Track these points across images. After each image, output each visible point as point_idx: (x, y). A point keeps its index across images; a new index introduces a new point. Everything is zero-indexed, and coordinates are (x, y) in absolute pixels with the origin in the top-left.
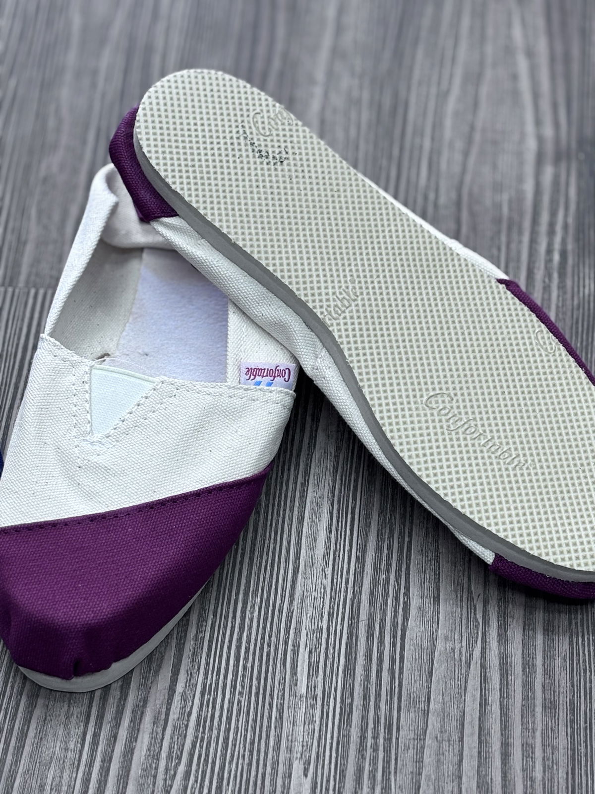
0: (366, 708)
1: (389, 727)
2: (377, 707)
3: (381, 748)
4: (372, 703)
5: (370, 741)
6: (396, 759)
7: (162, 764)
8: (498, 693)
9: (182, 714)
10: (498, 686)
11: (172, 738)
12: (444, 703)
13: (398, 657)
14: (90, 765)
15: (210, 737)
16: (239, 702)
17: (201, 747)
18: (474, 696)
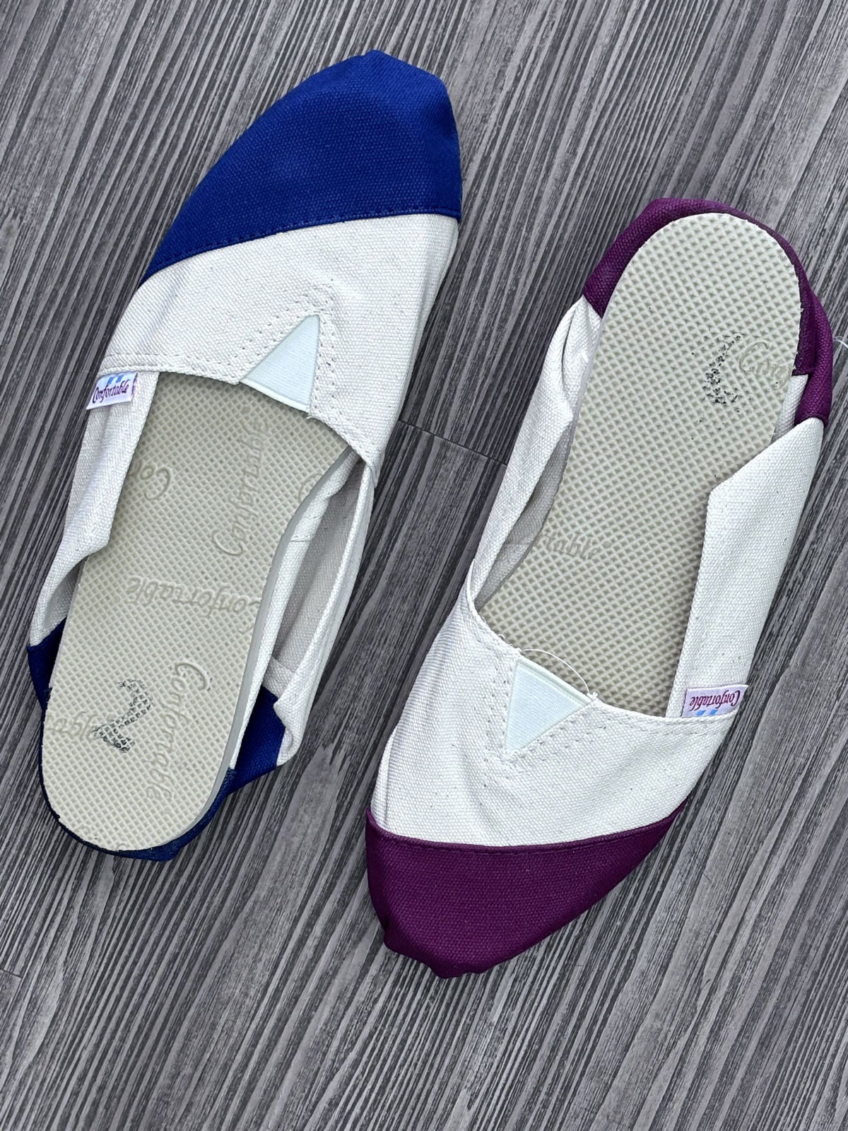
0: (550, 1060)
1: (566, 1089)
2: (561, 1064)
3: (551, 1107)
4: (558, 1058)
5: (542, 1096)
6: (561, 1124)
7: (335, 1044)
8: (686, 1093)
9: (368, 998)
10: (688, 1085)
11: (351, 1020)
12: (629, 1084)
13: (601, 1018)
14: (265, 1020)
15: (389, 1033)
16: (428, 1007)
17: (377, 1040)
18: (661, 1087)
